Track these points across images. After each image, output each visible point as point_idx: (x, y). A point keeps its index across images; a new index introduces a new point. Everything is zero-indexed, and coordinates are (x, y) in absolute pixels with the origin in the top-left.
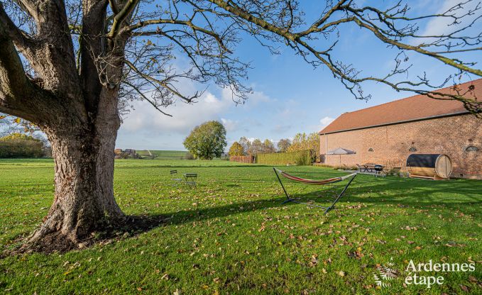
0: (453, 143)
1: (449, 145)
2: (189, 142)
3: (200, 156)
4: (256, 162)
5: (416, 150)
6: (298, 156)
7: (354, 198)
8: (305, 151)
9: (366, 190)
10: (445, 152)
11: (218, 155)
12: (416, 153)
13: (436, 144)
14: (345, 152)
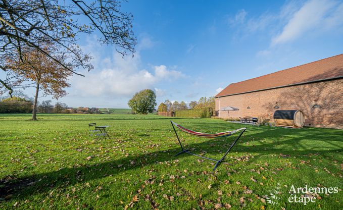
0: (303, 103)
1: (301, 104)
2: (132, 103)
3: (139, 112)
4: (175, 116)
5: (278, 108)
6: (201, 112)
7: (241, 146)
8: (206, 108)
9: (250, 138)
10: (299, 108)
11: (151, 111)
12: (279, 109)
13: (292, 104)
14: (232, 109)
